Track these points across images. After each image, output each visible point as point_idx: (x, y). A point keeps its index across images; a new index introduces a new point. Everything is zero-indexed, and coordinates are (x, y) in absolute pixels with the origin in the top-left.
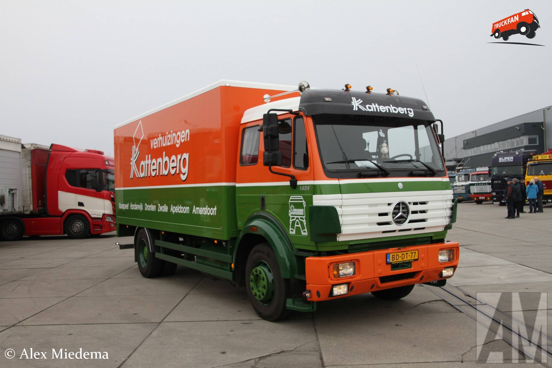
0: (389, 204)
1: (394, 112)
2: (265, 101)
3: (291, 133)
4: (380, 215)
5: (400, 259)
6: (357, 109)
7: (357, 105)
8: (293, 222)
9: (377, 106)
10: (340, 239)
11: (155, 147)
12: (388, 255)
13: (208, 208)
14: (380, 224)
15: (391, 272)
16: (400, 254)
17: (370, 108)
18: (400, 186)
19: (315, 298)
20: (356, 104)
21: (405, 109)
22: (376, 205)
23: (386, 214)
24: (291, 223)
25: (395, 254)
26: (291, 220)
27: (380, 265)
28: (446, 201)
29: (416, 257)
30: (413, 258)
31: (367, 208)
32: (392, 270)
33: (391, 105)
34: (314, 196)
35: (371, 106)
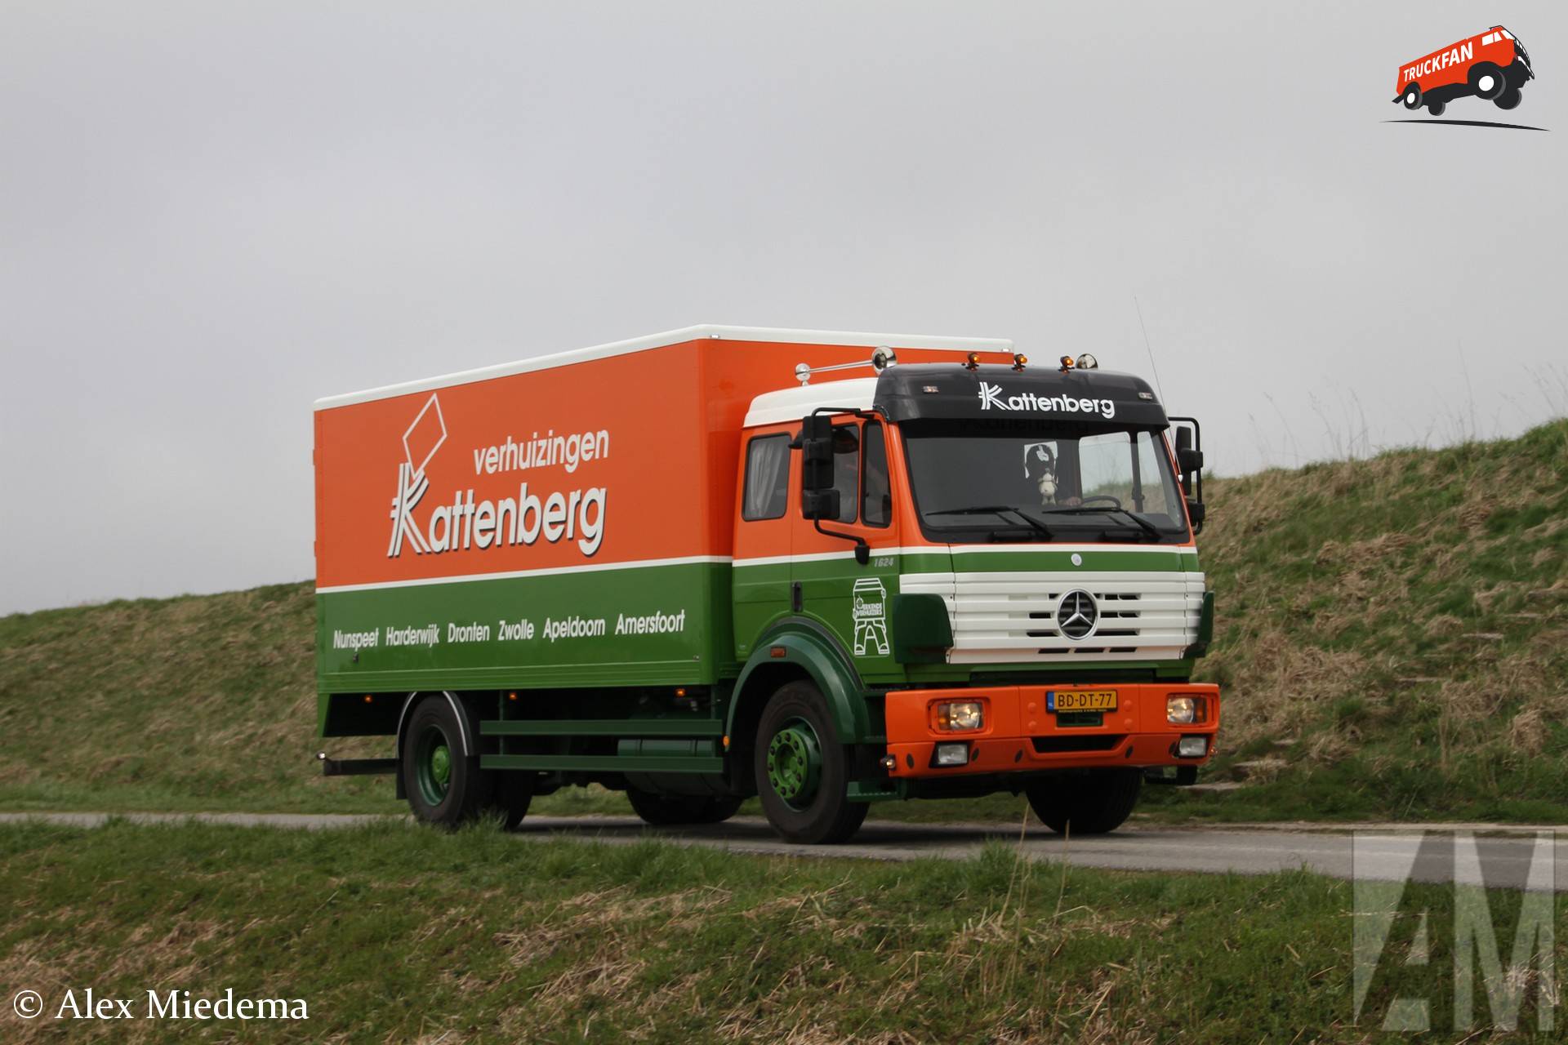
0: (1053, 596)
1: (1069, 409)
2: (799, 377)
3: (856, 452)
4: (1034, 615)
5: (1076, 706)
6: (988, 408)
7: (990, 397)
8: (862, 632)
9: (1032, 398)
10: (953, 659)
11: (491, 470)
12: (1049, 695)
13: (660, 616)
14: (1032, 634)
15: (1056, 728)
16: (1076, 696)
17: (1016, 403)
18: (1076, 560)
19: (904, 770)
20: (988, 396)
21: (1096, 402)
22: (1025, 596)
23: (1046, 615)
24: (856, 634)
25: (1065, 694)
26: (857, 628)
27: (1032, 712)
28: (1186, 595)
29: (1113, 705)
30: (1104, 706)
31: (1006, 601)
32: (1058, 726)
33: (1064, 396)
34: (901, 576)
35: (1019, 399)
